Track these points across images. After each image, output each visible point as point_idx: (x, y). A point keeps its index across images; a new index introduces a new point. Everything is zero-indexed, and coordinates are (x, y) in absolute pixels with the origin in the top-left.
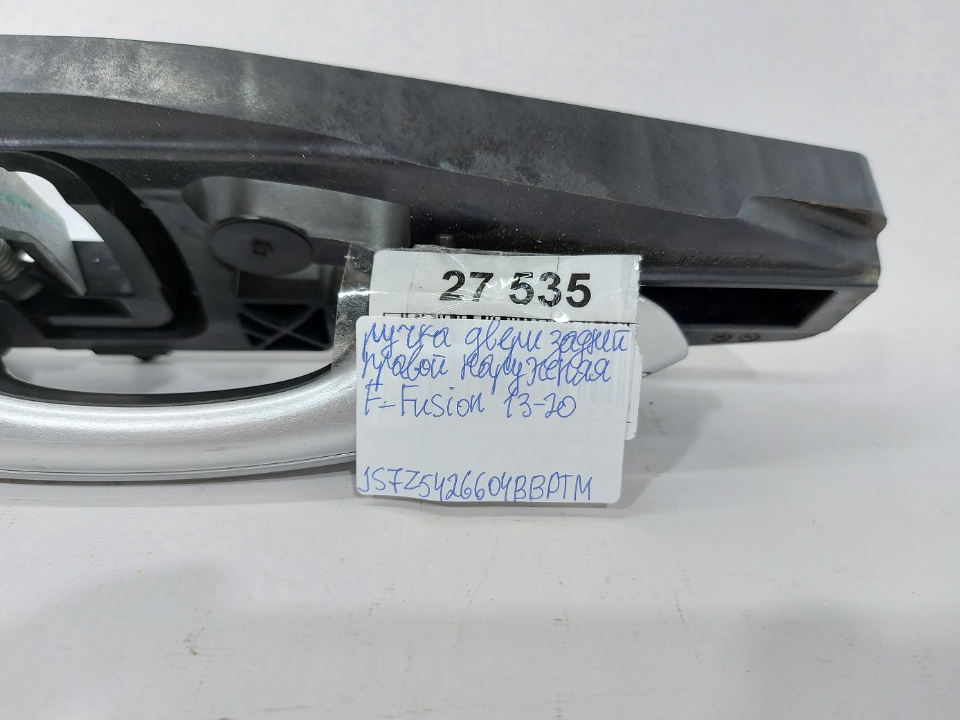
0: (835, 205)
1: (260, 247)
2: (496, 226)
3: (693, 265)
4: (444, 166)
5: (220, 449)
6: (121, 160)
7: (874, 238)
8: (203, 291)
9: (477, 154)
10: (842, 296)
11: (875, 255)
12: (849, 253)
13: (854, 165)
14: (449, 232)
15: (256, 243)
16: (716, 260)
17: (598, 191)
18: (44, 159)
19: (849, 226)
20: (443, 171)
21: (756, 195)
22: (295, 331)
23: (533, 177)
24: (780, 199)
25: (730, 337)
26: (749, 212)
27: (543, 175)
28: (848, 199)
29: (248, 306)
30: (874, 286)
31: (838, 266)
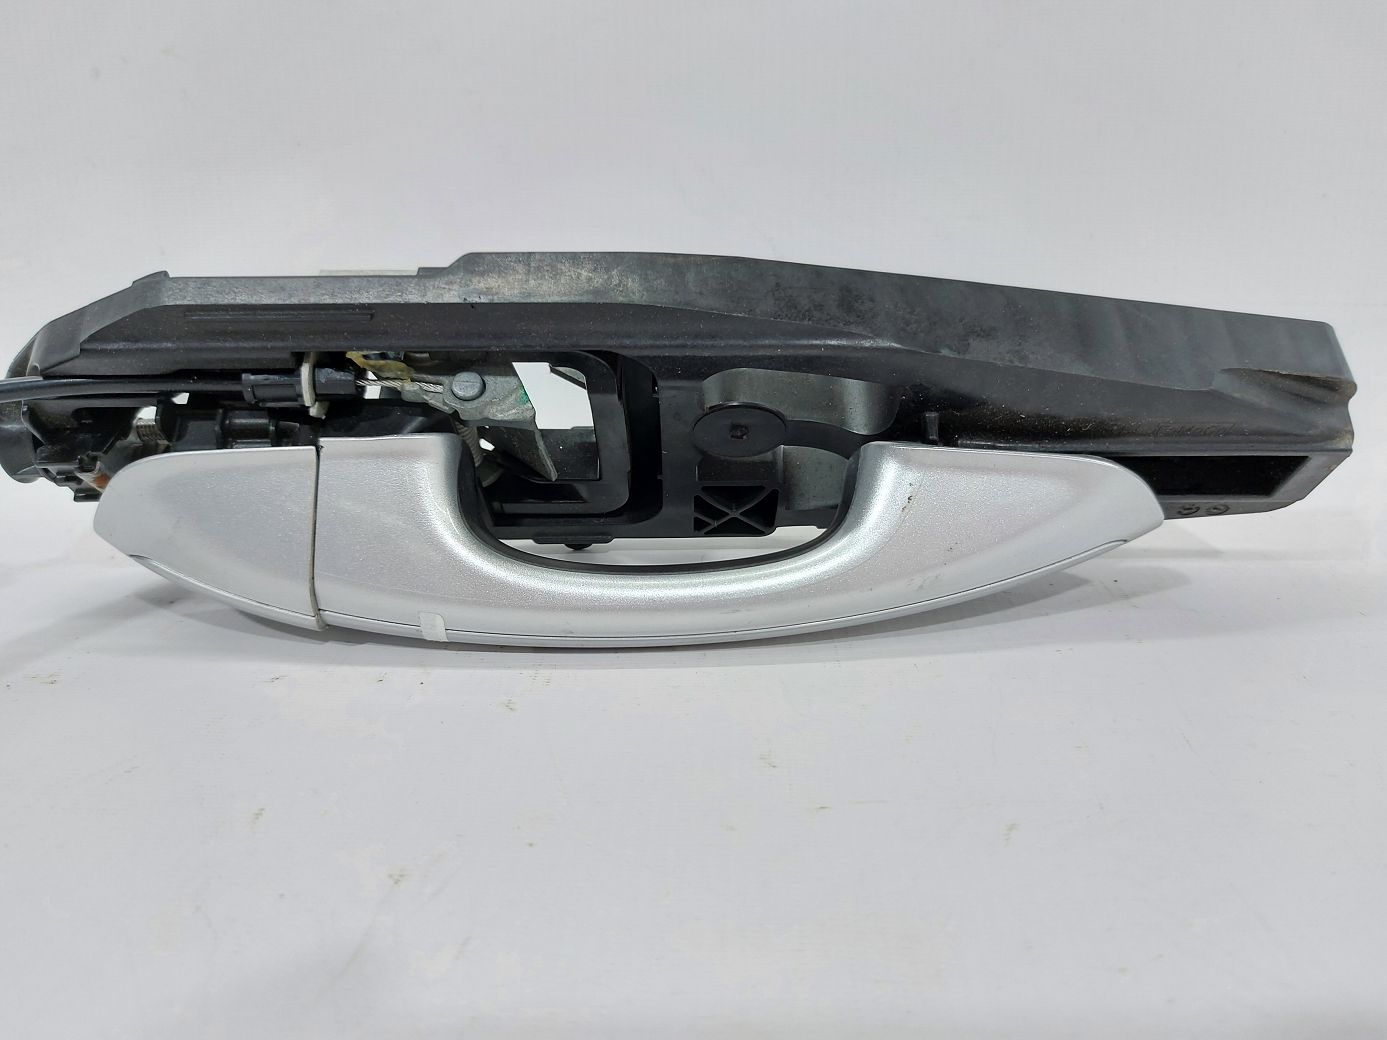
0: (1305, 374)
1: (738, 430)
2: (984, 403)
3: (1167, 435)
4: (945, 352)
5: (734, 611)
6: (665, 357)
7: (1346, 404)
8: (667, 477)
9: (971, 341)
10: (1316, 461)
11: (1347, 420)
12: (1322, 420)
13: (1321, 333)
14: (937, 410)
15: (735, 427)
16: (1189, 430)
17: (1079, 369)
18: (591, 356)
19: (1318, 393)
20: (944, 356)
21: (1226, 368)
22: (741, 514)
23: (1023, 358)
24: (1251, 370)
25: (1198, 509)
26: (1221, 383)
27: (1031, 356)
28: (1317, 367)
29: (705, 489)
30: (1348, 451)
31: (1310, 432)
